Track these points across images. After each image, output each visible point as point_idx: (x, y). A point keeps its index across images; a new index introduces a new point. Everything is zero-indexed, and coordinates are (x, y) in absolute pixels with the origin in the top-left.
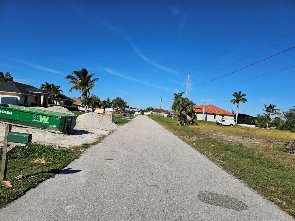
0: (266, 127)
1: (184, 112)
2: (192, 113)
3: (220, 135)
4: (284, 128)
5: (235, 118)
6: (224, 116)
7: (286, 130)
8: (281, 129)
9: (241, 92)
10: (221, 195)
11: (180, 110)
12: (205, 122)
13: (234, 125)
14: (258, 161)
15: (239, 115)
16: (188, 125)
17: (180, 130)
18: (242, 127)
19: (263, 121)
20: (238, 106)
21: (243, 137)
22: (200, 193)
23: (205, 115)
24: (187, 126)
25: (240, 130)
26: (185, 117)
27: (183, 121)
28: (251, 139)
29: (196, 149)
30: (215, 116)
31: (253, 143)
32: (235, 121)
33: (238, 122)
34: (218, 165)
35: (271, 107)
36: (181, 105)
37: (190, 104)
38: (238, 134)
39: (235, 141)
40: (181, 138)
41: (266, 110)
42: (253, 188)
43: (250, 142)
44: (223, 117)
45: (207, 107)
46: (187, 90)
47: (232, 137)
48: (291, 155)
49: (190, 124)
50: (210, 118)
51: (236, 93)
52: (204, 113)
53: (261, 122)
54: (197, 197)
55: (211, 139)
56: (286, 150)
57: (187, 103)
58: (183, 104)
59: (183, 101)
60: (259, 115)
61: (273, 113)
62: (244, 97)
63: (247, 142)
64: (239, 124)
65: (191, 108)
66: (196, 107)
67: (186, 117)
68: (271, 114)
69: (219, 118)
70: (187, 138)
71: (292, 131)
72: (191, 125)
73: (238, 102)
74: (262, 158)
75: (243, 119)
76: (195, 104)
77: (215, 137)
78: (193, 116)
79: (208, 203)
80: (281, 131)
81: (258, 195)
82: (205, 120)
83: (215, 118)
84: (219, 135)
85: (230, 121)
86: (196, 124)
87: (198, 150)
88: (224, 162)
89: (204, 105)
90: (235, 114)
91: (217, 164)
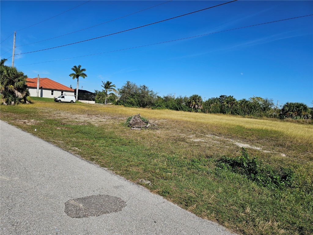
0: (104, 103)
1: (11, 87)
2: (23, 89)
3: (64, 115)
4: (119, 103)
5: (75, 94)
6: (64, 92)
7: (120, 105)
8: (117, 104)
9: (81, 66)
10: (92, 196)
11: (5, 83)
12: (41, 99)
13: (74, 101)
14: (110, 140)
15: (79, 90)
16: (18, 104)
17: (8, 112)
18: (83, 103)
19: (101, 97)
20: (78, 81)
21: (88, 115)
22: (67, 204)
23: (40, 90)
24: (16, 105)
25: (83, 107)
26: (13, 93)
27: (10, 99)
28: (96, 116)
29: (40, 137)
30: (52, 92)
31: (100, 121)
32: (76, 97)
33: (79, 99)
34: (74, 155)
35: (108, 83)
36: (6, 77)
37: (19, 76)
38: (83, 112)
39: (83, 121)
40: (13, 124)
41: (104, 86)
42: (119, 174)
43: (97, 120)
44: (62, 92)
45: (41, 80)
46: (13, 57)
47: (77, 116)
48: (134, 130)
49: (21, 102)
50: (47, 94)
51: (75, 67)
52: (38, 88)
53: (100, 98)
54: (64, 214)
55: (54, 120)
56: (130, 125)
57: (14, 74)
58: (9, 75)
59: (8, 71)
60: (96, 91)
61: (110, 90)
62: (84, 72)
63: (94, 121)
64: (79, 101)
65: (21, 82)
66: (27, 80)
67: (15, 94)
68: (108, 90)
69: (57, 94)
70: (21, 122)
71: (125, 106)
72: (23, 103)
73: (77, 76)
74: (113, 135)
75: (83, 95)
76: (26, 77)
77: (59, 118)
78: (25, 92)
79: (82, 217)
80: (117, 106)
81: (126, 181)
82: (40, 96)
83: (52, 94)
84: (62, 114)
85: (70, 97)
86: (30, 102)
87: (42, 138)
88: (80, 149)
89: (38, 78)
90: (75, 90)
91: (73, 153)
